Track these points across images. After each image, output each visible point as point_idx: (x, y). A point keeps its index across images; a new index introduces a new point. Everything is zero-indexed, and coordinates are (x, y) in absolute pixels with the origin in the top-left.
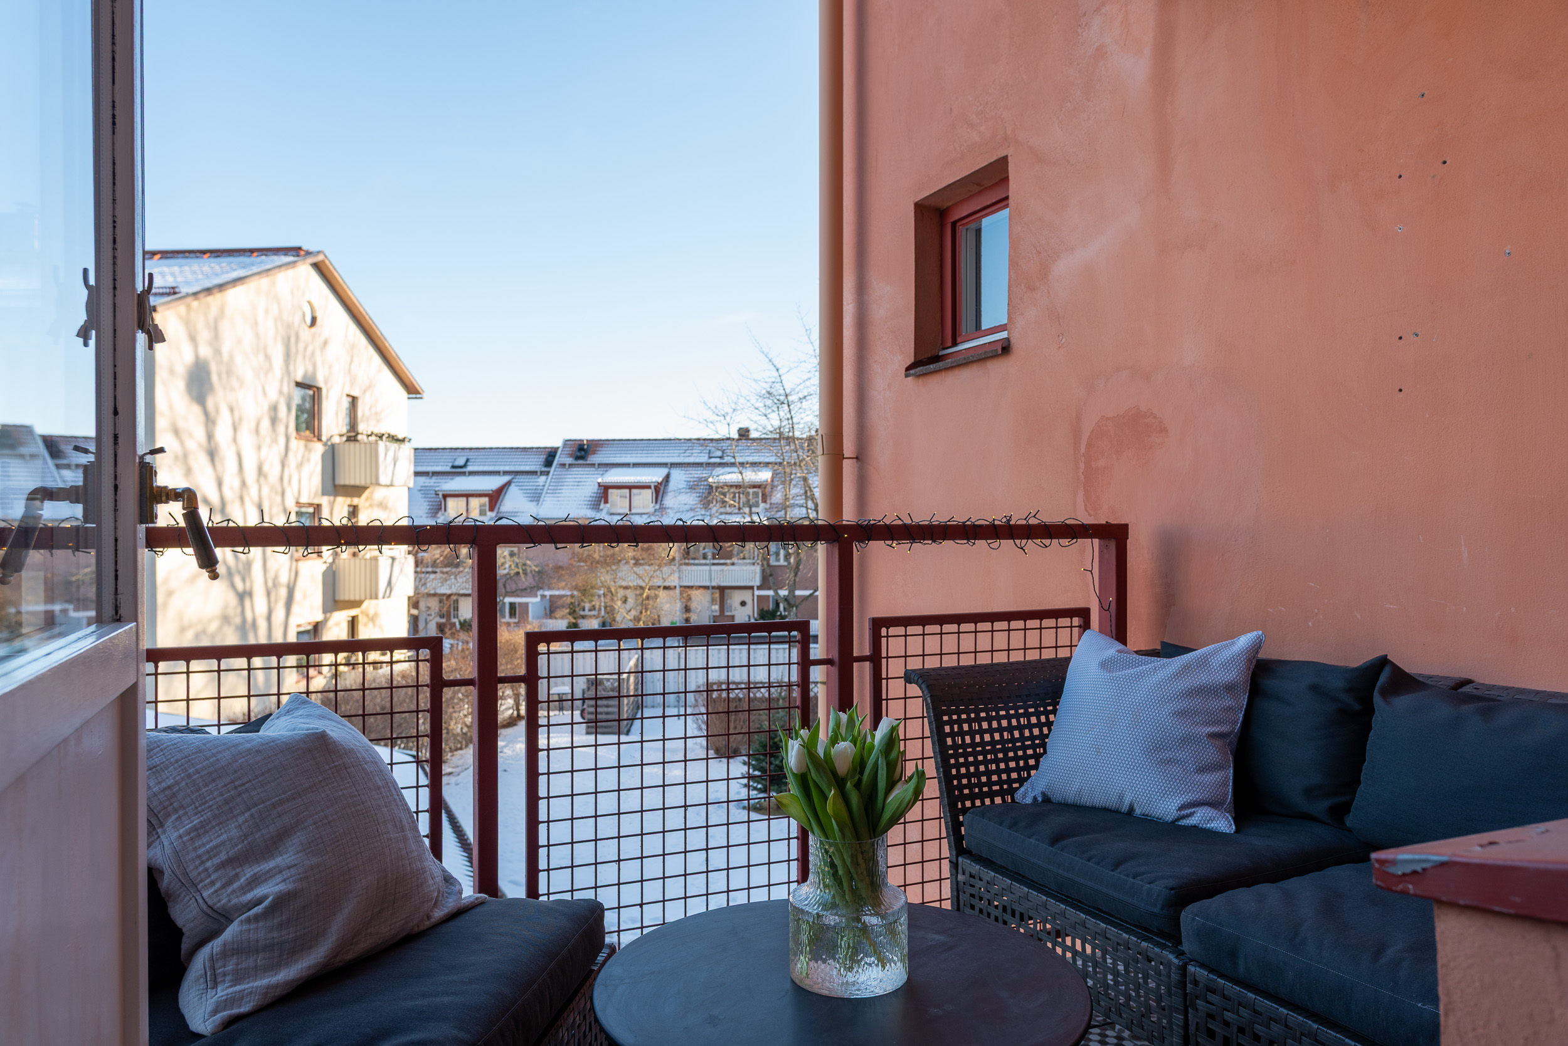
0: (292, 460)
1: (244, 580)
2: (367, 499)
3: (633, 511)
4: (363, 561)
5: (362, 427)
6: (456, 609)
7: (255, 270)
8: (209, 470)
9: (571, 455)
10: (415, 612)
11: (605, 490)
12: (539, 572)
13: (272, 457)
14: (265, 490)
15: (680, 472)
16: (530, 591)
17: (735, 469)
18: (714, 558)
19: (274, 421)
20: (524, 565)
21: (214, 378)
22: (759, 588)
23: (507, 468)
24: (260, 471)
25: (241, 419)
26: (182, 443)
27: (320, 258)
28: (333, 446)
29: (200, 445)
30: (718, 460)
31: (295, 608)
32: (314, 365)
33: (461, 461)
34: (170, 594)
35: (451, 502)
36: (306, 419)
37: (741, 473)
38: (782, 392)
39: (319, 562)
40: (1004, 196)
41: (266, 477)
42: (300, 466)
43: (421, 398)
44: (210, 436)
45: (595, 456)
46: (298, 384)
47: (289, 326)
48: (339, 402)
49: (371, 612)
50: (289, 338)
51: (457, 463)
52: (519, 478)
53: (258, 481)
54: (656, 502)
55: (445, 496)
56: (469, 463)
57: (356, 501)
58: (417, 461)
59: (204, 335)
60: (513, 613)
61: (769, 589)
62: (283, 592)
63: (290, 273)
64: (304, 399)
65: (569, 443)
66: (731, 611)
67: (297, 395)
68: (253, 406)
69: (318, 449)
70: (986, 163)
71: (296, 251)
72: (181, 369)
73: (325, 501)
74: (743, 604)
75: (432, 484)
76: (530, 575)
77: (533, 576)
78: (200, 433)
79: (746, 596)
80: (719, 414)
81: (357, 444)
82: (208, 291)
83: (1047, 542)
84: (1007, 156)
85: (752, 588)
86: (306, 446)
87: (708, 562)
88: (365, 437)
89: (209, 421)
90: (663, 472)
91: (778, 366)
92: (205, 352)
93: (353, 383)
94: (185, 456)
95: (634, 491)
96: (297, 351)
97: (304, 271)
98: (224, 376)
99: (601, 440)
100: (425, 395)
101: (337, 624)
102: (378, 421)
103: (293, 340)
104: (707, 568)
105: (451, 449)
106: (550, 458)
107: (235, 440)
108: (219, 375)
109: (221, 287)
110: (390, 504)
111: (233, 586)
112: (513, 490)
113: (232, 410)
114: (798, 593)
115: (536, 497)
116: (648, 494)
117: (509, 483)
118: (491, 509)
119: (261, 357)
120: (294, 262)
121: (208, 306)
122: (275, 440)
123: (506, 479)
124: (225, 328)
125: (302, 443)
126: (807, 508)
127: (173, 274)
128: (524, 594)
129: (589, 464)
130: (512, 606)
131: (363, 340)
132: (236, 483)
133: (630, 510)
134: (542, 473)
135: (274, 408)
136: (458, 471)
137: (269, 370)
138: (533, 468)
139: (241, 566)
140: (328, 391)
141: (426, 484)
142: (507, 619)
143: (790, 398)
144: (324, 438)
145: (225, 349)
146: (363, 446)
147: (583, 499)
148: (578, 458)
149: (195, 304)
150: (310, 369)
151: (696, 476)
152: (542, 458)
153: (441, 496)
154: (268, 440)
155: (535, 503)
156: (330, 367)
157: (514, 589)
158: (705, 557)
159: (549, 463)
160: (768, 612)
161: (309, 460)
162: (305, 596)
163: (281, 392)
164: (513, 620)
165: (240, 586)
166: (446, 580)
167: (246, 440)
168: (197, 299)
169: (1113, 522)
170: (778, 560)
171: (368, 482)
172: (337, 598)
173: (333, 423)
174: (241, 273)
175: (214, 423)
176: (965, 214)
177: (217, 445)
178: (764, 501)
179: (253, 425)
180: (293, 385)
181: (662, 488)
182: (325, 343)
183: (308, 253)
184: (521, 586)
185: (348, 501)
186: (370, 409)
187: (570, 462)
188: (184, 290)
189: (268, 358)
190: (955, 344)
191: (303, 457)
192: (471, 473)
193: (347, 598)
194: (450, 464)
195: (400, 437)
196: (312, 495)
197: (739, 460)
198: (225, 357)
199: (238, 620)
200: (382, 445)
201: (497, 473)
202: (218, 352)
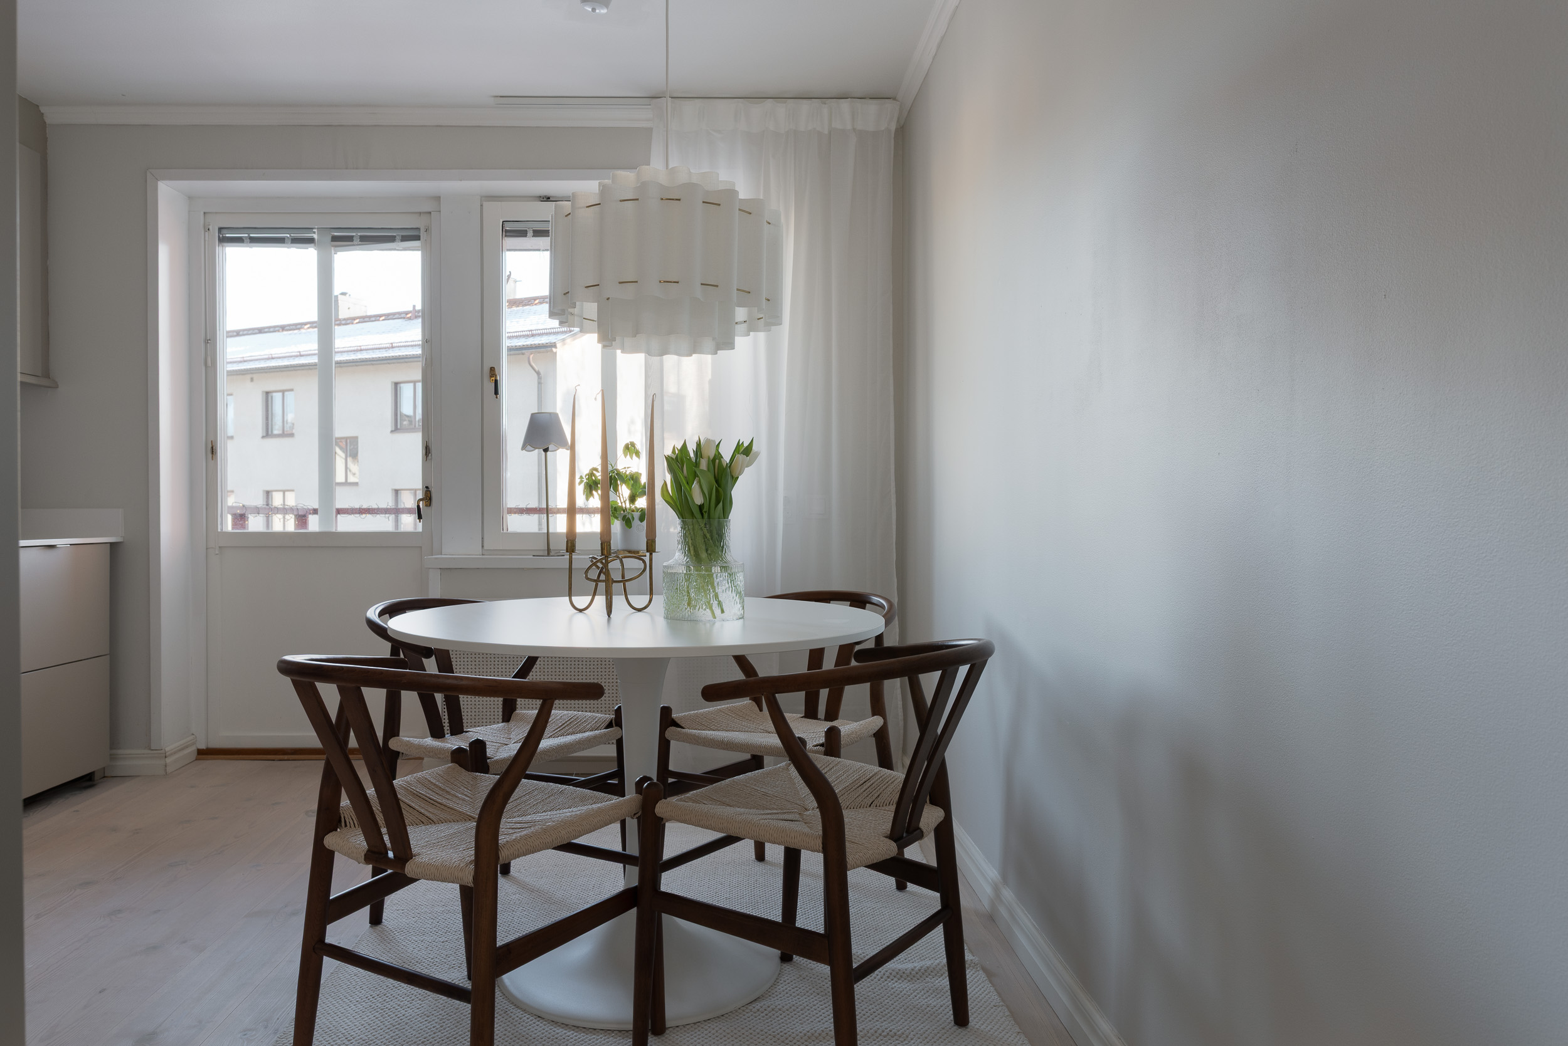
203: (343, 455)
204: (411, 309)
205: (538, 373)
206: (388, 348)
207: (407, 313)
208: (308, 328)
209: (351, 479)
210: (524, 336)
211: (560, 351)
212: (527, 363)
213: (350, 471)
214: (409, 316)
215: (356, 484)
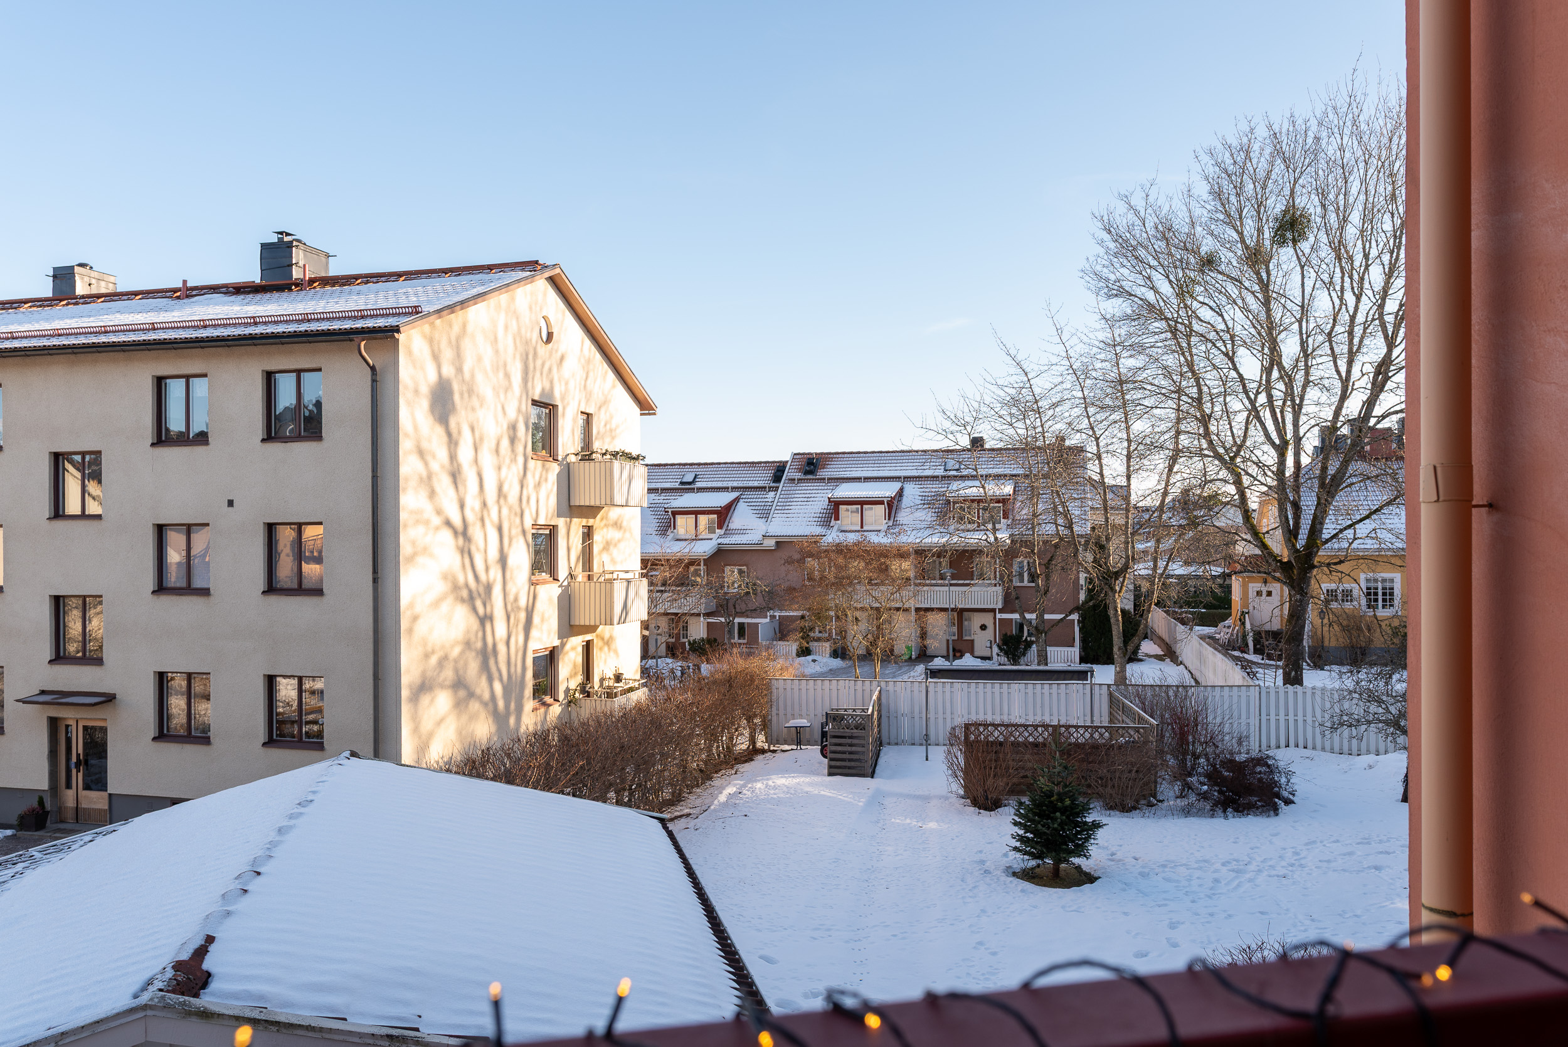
0: (531, 481)
1: (485, 605)
2: (602, 519)
3: (865, 528)
4: (598, 584)
5: (597, 445)
6: (686, 628)
7: (493, 286)
8: (451, 491)
9: (800, 470)
10: (646, 633)
11: (836, 505)
12: (769, 592)
13: (511, 475)
14: (505, 511)
15: (914, 486)
16: (759, 612)
17: (977, 483)
18: (953, 577)
19: (513, 440)
20: (754, 584)
21: (457, 397)
22: (1001, 611)
23: (735, 484)
24: (501, 494)
25: (481, 439)
26: (426, 464)
27: (558, 271)
28: (568, 464)
29: (443, 467)
30: (954, 473)
31: (534, 633)
32: (551, 382)
33: (689, 478)
34: (415, 618)
35: (680, 520)
36: (542, 437)
37: (983, 487)
38: (1030, 398)
39: (555, 585)
41: (505, 497)
42: (538, 485)
43: (654, 414)
44: (453, 457)
45: (825, 470)
46: (535, 403)
47: (527, 343)
48: (575, 420)
49: (607, 636)
50: (527, 355)
51: (686, 479)
52: (748, 494)
53: (498, 502)
54: (889, 519)
55: (674, 514)
56: (697, 479)
57: (591, 522)
58: (650, 479)
59: (447, 354)
60: (742, 634)
61: (1012, 612)
62: (523, 616)
63: (529, 288)
64: (539, 417)
65: (798, 456)
66: (970, 635)
67: (534, 411)
68: (492, 426)
69: (555, 468)
71: (532, 266)
72: (425, 390)
73: (561, 523)
74: (983, 627)
75: (663, 502)
76: (760, 595)
77: (763, 596)
78: (442, 454)
79: (987, 619)
80: (959, 423)
81: (592, 463)
82: (451, 308)
85: (993, 610)
86: (543, 466)
87: (947, 582)
88: (600, 456)
89: (452, 442)
90: (897, 486)
91: (1027, 370)
92: (448, 371)
93: (588, 398)
94: (430, 477)
95: (865, 507)
96: (535, 368)
97: (541, 285)
98: (466, 395)
99: (830, 454)
100: (658, 411)
101: (573, 649)
102: (613, 438)
103: (531, 357)
104: (947, 588)
105: (680, 464)
106: (779, 473)
107: (476, 461)
108: (462, 394)
109: (463, 304)
110: (625, 524)
111: (474, 609)
112: (742, 506)
113: (473, 429)
114: (1047, 617)
115: (765, 514)
116: (880, 510)
117: (737, 500)
118: (720, 527)
119: (501, 375)
120: (533, 276)
121: (451, 326)
122: (514, 460)
123: (734, 495)
124: (467, 345)
125: (539, 463)
126: (1057, 525)
127: (416, 294)
128: (754, 615)
129: (818, 479)
130: (741, 626)
131: (598, 357)
132: (477, 505)
133: (862, 527)
134: (771, 489)
135: (513, 427)
136: (687, 487)
137: (508, 388)
138: (761, 484)
139: (481, 590)
140: (564, 408)
141: (656, 501)
142: (736, 640)
143: (1040, 404)
144: (560, 458)
145: (466, 368)
146: (597, 465)
147: (813, 515)
148: (807, 473)
149: (438, 322)
150: (547, 386)
151: (933, 490)
152: (770, 473)
153: (670, 513)
154: (507, 461)
155: (764, 520)
156: (567, 383)
157: (743, 610)
158: (942, 577)
159: (777, 478)
160: (1011, 637)
161: (546, 480)
162: (542, 620)
163: (519, 411)
164: (741, 641)
165: (481, 610)
166: (676, 599)
167: (487, 460)
168: (440, 317)
170: (1022, 581)
171: (603, 503)
172: (572, 623)
173: (568, 441)
174: (480, 289)
175: (456, 444)
177: (459, 465)
178: (1006, 517)
179: (493, 445)
180: (530, 402)
181: (895, 502)
182: (562, 358)
183: (545, 267)
184: (751, 606)
185: (584, 522)
186: (605, 425)
187: (799, 477)
188: (426, 309)
189: (507, 376)
191: (541, 477)
192: (700, 490)
193: (582, 623)
194: (679, 480)
195: (634, 454)
196: (550, 516)
197: (981, 472)
198: (467, 376)
199: (479, 645)
200: (616, 464)
201: (725, 489)
202: (459, 370)
203: (78, 475)
204: (180, 285)
205: (373, 368)
206: (149, 330)
207: (175, 291)
208: (30, 307)
209: (93, 508)
210: (349, 318)
211: (401, 337)
212: (356, 347)
213: (89, 494)
214: (178, 294)
215: (98, 517)
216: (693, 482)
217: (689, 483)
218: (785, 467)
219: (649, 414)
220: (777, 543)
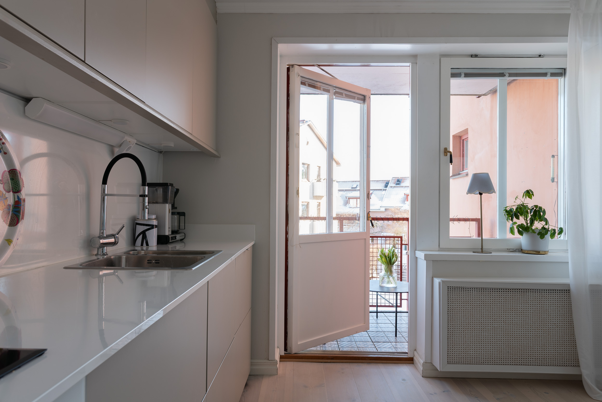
2: (323, 200)
5: (322, 176)
9: (394, 183)
11: (407, 196)
12: (382, 226)
28: (313, 183)
33: (355, 186)
35: (351, 201)
36: (304, 175)
40: (467, 137)
43: (341, 166)
45: (404, 183)
46: (302, 164)
48: (315, 169)
51: (353, 187)
52: (375, 193)
55: (349, 198)
56: (357, 187)
57: (319, 201)
58: (339, 186)
64: (304, 169)
65: (394, 178)
69: (308, 184)
70: (464, 129)
73: (310, 201)
75: (345, 194)
76: (378, 227)
77: (380, 228)
81: (321, 182)
83: (459, 222)
84: (468, 128)
88: (323, 180)
106: (387, 184)
112: (373, 196)
115: (381, 199)
125: (304, 182)
129: (401, 187)
134: (384, 190)
138: (380, 188)
140: (312, 165)
141: (343, 194)
144: (310, 181)
147: (399, 199)
148: (397, 184)
152: (384, 184)
153: (348, 198)
155: (381, 201)
157: (373, 233)
159: (386, 186)
166: (349, 228)
169: (477, 218)
173: (313, 175)
176: (465, 138)
183: (307, 122)
184: (375, 231)
185: (317, 201)
187: (394, 186)
190: (463, 170)
192: (359, 190)
194: (351, 187)
196: (306, 199)
216: (356, 187)
217: (355, 188)
218: (389, 182)
219: (339, 166)
220: (386, 209)
